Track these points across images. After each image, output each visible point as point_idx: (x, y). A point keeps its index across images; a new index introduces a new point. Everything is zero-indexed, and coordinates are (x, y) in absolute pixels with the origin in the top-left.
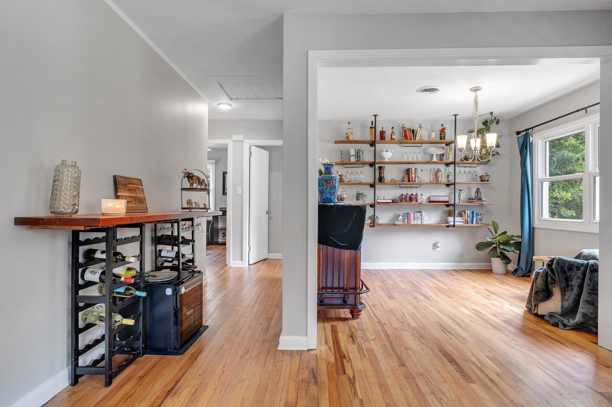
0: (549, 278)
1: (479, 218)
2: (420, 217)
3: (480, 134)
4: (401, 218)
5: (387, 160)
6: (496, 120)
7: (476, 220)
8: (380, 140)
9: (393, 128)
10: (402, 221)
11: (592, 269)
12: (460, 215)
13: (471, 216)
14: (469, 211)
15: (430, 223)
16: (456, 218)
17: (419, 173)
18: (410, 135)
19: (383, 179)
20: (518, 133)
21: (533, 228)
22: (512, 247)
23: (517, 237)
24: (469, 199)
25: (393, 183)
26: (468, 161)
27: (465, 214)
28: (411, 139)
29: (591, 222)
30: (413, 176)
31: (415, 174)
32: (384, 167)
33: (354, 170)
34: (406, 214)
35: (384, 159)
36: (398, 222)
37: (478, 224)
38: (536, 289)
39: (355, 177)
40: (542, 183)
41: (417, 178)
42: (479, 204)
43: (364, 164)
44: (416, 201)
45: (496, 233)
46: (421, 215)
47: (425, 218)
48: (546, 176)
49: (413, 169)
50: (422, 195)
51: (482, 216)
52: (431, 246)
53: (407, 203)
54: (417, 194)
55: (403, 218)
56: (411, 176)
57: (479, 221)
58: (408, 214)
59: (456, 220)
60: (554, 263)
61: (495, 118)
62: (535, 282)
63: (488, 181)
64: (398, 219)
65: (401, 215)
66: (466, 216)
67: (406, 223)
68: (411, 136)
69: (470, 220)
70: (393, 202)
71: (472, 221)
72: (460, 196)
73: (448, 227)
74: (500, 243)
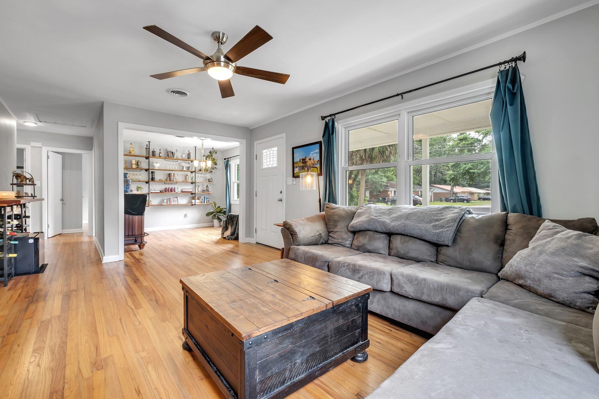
0: (227, 222)
4: (165, 201)
5: (156, 168)
6: (215, 151)
7: (206, 201)
8: (152, 156)
9: (160, 150)
10: (166, 203)
13: (204, 199)
14: (202, 197)
15: (182, 203)
16: (196, 200)
17: (176, 176)
19: (154, 179)
20: (224, 159)
21: (231, 204)
22: (222, 214)
23: (224, 208)
24: (203, 190)
25: (160, 181)
28: (171, 157)
30: (173, 178)
32: (155, 172)
33: (135, 173)
36: (164, 203)
39: (135, 177)
40: (234, 184)
41: (174, 179)
42: (207, 193)
43: (142, 169)
44: (175, 191)
45: (215, 207)
46: (177, 199)
47: (180, 201)
48: (236, 180)
49: (173, 174)
50: (178, 188)
51: (209, 199)
52: (183, 216)
53: (169, 193)
54: (175, 188)
55: (167, 201)
56: (171, 178)
57: (208, 202)
58: (170, 198)
59: (196, 202)
63: (212, 181)
66: (201, 199)
67: (168, 204)
68: (171, 155)
69: (203, 201)
70: (161, 192)
71: (204, 202)
72: (198, 189)
73: (192, 205)
74: (217, 212)
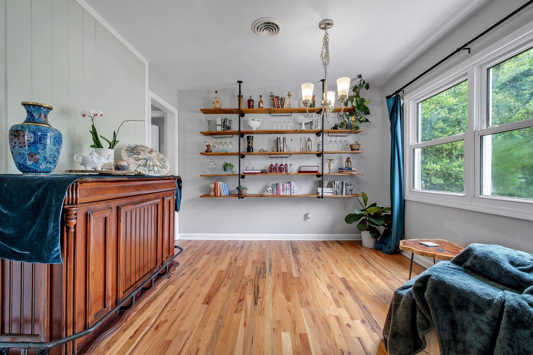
0: (418, 315)
1: (349, 189)
2: (289, 188)
3: (349, 101)
4: (270, 188)
5: (254, 129)
6: (365, 85)
7: (346, 191)
8: (248, 108)
9: (261, 96)
10: (271, 192)
11: (514, 319)
12: (330, 185)
13: (340, 186)
14: (338, 182)
15: (300, 194)
16: (324, 189)
17: (288, 143)
18: (277, 103)
19: (251, 149)
20: (388, 97)
21: (405, 200)
22: (381, 220)
23: (388, 209)
24: (339, 169)
25: (263, 153)
26: (338, 129)
27: (335, 184)
28: (279, 107)
29: (476, 197)
30: (282, 145)
31: (283, 144)
32: (253, 137)
33: (223, 140)
34: (275, 185)
35: (252, 128)
36: (268, 193)
37: (348, 195)
38: (394, 328)
39: (223, 148)
40: (414, 150)
41: (285, 148)
42: (348, 174)
43: (232, 133)
44: (286, 171)
45: (366, 205)
46: (291, 186)
47: (294, 189)
48: (417, 141)
49: (282, 138)
50: (291, 165)
51: (352, 186)
52: (302, 217)
53: (276, 174)
54: (286, 164)
55: (272, 189)
56: (279, 146)
57: (349, 192)
58: (277, 184)
59: (324, 191)
60: (428, 286)
61: (364, 82)
62: (394, 313)
63: (358, 150)
64: (268, 190)
65: (270, 185)
66: (336, 187)
67: (275, 194)
68: (279, 105)
69: (339, 191)
70: (262, 173)
71: (342, 192)
72: (329, 166)
73: (319, 197)
74: (370, 215)
